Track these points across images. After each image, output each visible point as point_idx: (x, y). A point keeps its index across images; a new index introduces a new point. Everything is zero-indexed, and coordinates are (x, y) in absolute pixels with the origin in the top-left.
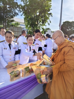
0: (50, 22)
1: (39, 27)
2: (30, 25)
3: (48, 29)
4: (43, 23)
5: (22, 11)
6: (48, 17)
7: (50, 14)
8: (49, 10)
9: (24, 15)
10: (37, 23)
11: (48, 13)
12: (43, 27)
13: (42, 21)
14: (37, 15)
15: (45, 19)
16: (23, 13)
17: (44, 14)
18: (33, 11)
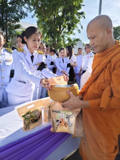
0: (82, 27)
1: (63, 37)
2: (48, 34)
3: (77, 40)
4: (69, 29)
5: (34, 9)
6: (78, 18)
7: (82, 13)
8: (79, 7)
9: (37, 17)
10: (58, 30)
11: (79, 11)
12: (69, 37)
13: (67, 26)
14: (58, 16)
15: (72, 23)
16: (35, 12)
17: (71, 14)
18: (52, 8)
